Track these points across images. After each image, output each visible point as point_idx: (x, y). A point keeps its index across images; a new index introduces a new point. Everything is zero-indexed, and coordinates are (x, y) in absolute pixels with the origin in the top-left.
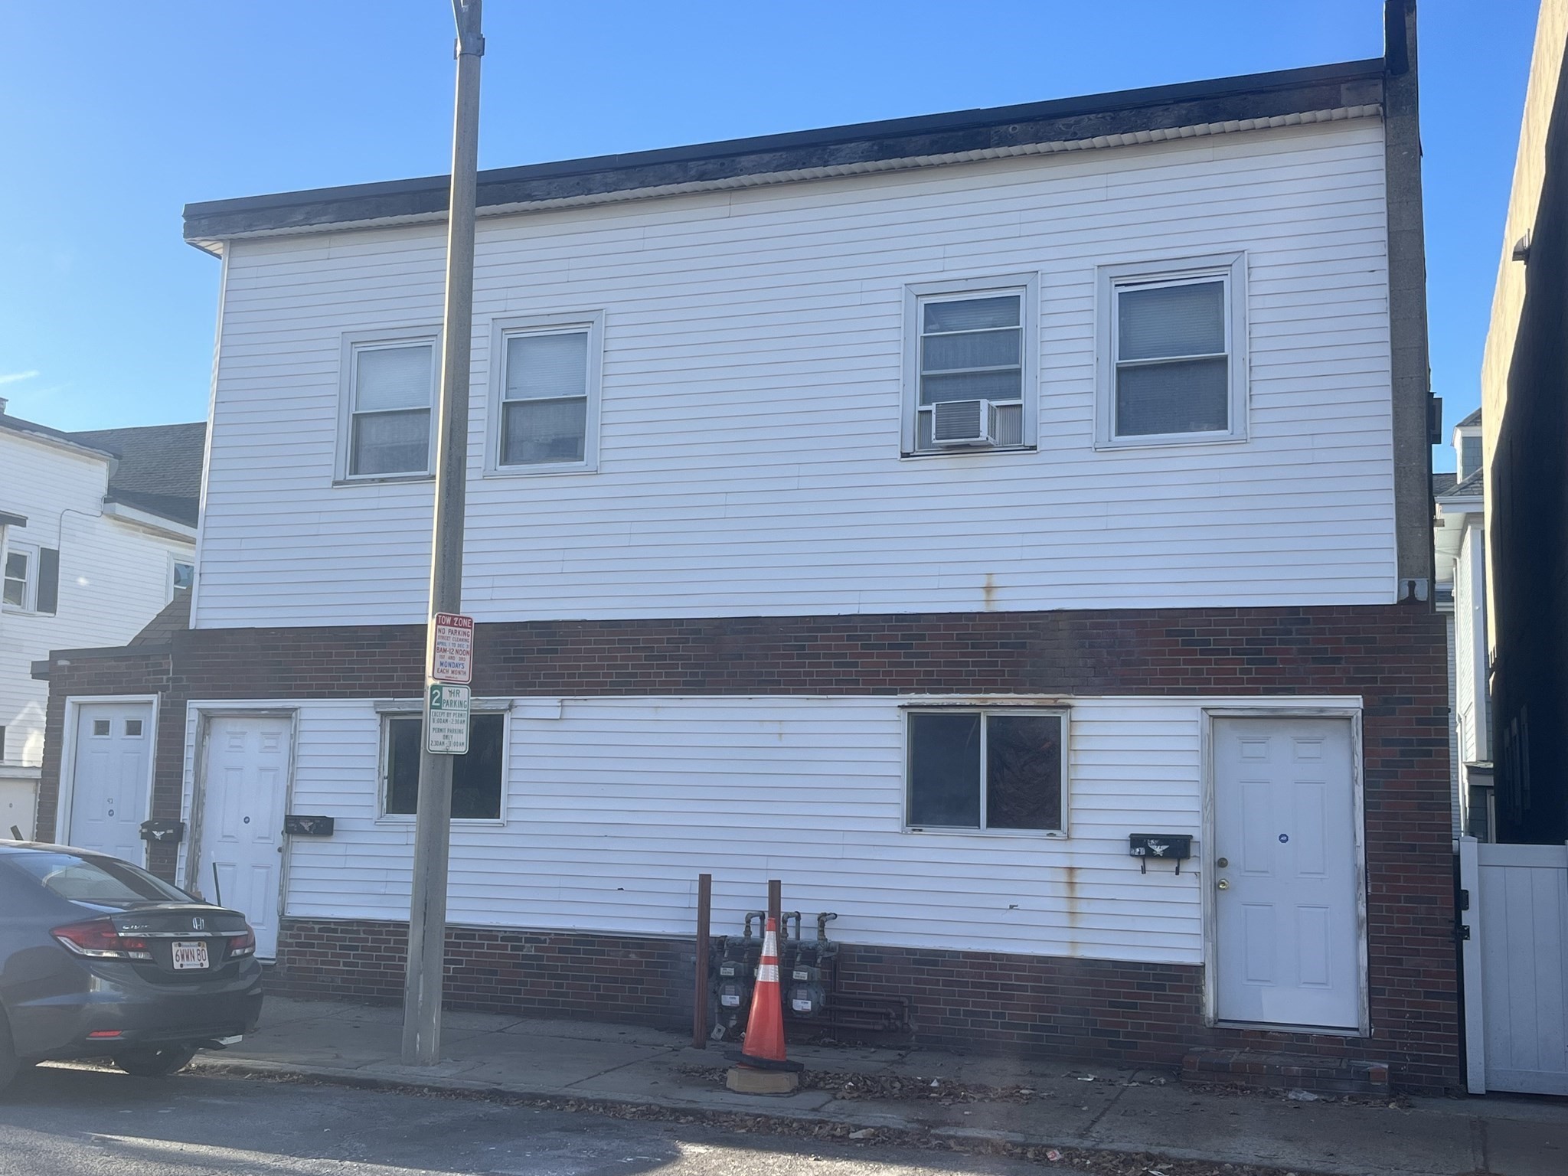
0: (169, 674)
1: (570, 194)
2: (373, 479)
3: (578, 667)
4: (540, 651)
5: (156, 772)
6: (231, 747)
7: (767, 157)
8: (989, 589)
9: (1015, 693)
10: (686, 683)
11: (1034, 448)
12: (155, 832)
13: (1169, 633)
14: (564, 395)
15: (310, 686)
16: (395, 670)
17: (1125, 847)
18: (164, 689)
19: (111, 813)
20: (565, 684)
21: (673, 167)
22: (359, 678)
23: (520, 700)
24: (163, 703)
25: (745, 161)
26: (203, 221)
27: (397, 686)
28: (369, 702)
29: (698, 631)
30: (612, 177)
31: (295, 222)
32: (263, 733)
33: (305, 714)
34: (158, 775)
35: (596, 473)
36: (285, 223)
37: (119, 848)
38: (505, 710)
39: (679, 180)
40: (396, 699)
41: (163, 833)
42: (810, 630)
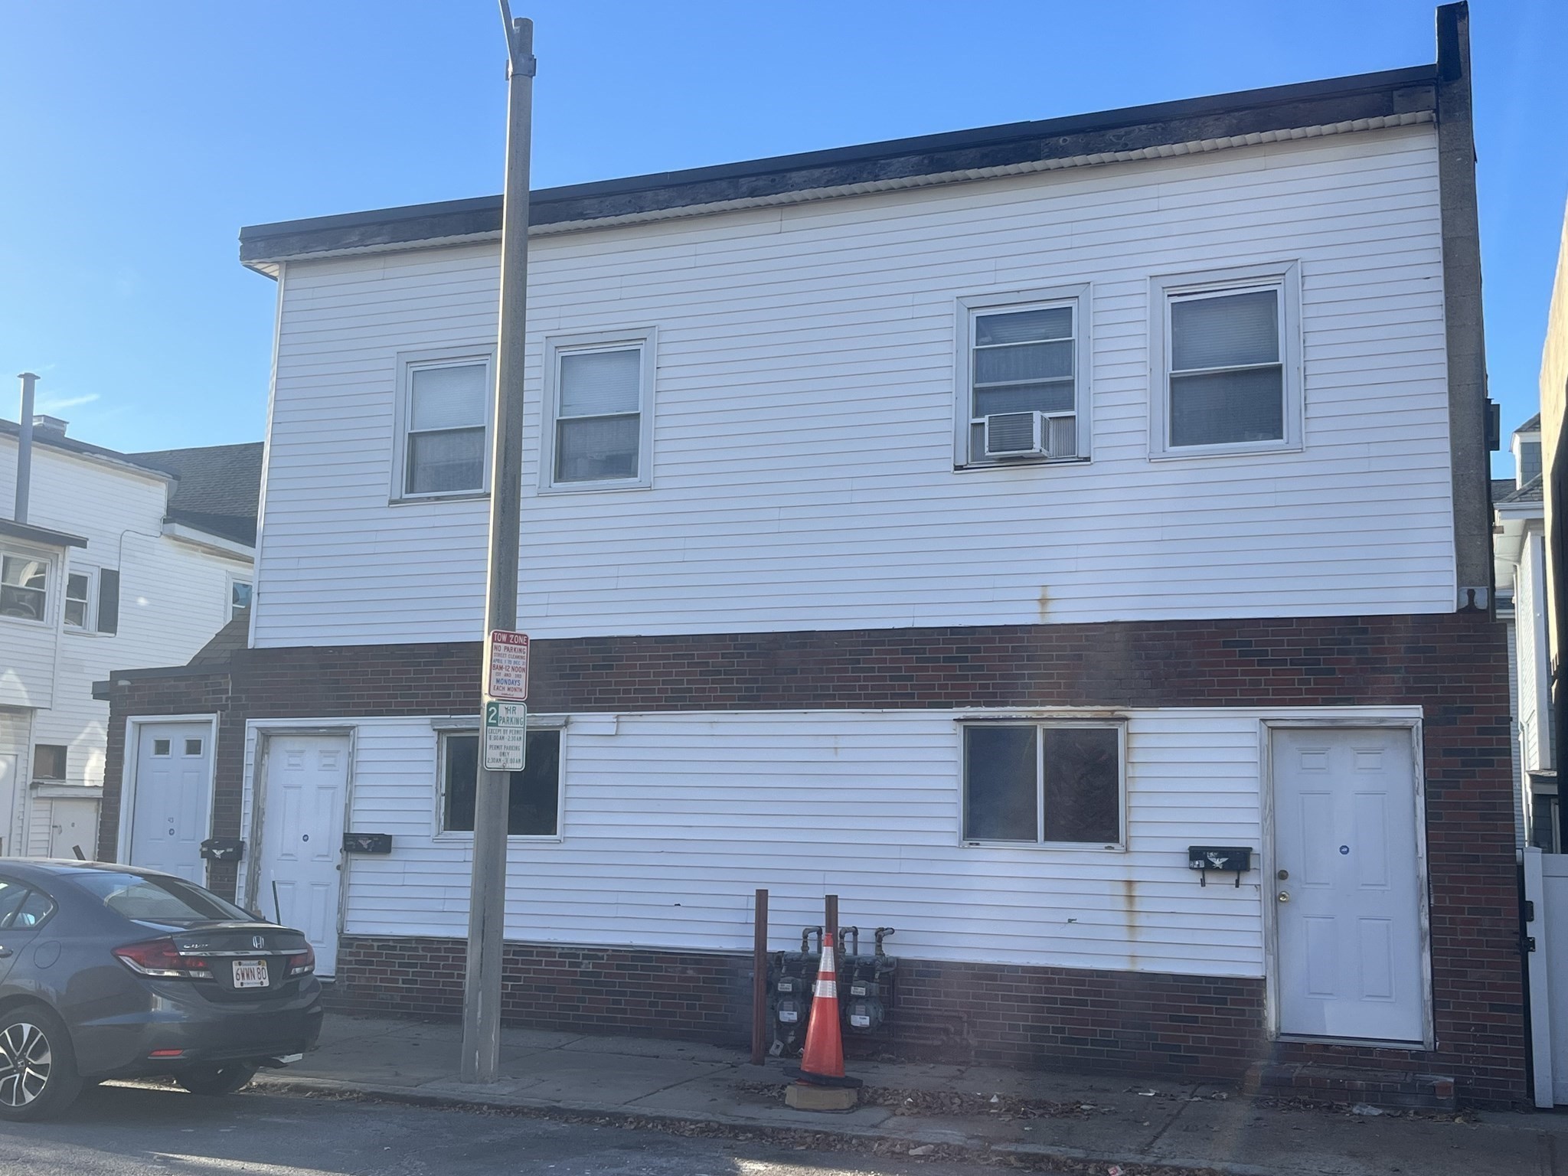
0: (228, 693)
1: (622, 212)
2: (429, 498)
3: (633, 683)
4: (595, 667)
5: (216, 792)
6: (290, 765)
7: (817, 173)
8: (1043, 601)
9: (1072, 705)
10: (744, 698)
11: (1088, 459)
12: (215, 851)
13: (1226, 644)
14: (617, 412)
15: (367, 704)
16: (452, 687)
17: (1184, 860)
18: (223, 708)
19: (172, 832)
20: (620, 700)
21: (724, 184)
22: (416, 696)
23: (575, 716)
24: (222, 722)
25: (796, 177)
26: (259, 244)
27: (454, 703)
28: (426, 719)
30: (663, 195)
31: (349, 243)
32: (321, 752)
33: (363, 732)
34: (218, 793)
35: (650, 489)
36: (339, 244)
37: (180, 867)
38: (561, 726)
39: (730, 197)
40: (452, 717)
41: (223, 851)
42: (865, 643)
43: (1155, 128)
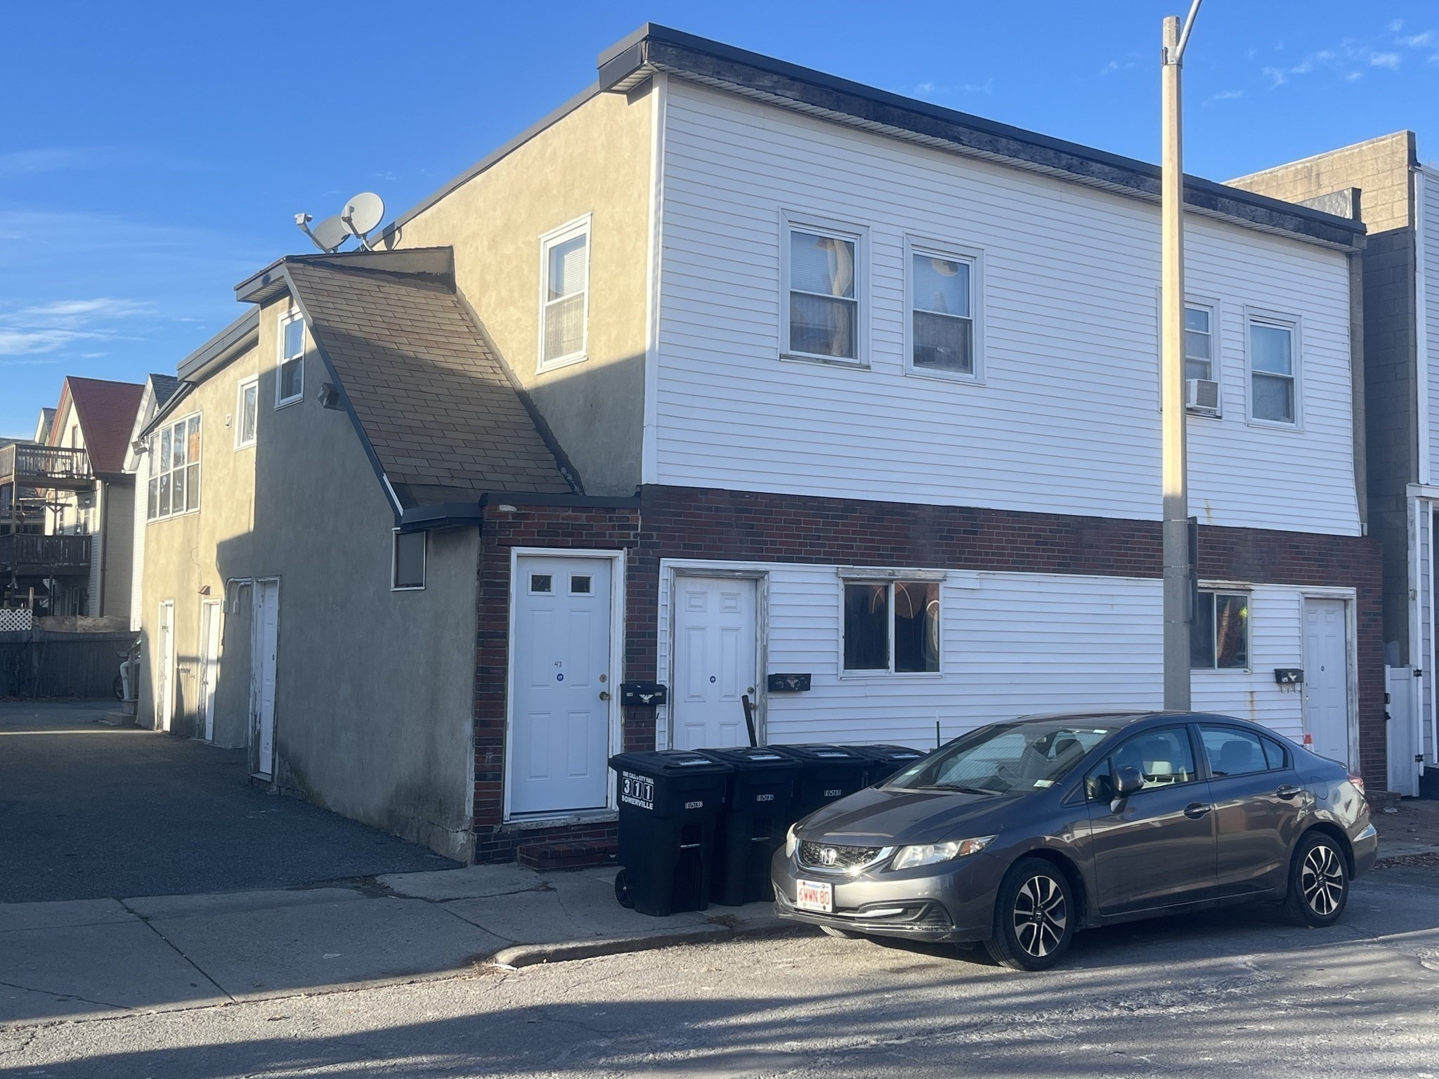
0: (638, 530)
1: (985, 148)
3: (991, 547)
4: (965, 532)
5: (627, 633)
6: (692, 606)
7: (1107, 169)
8: (1208, 509)
9: (1229, 580)
10: (1060, 564)
11: (1220, 417)
12: (642, 696)
13: (1291, 546)
15: (780, 551)
16: (855, 540)
17: (1272, 678)
18: (630, 545)
19: (560, 677)
20: (983, 560)
21: (1051, 153)
22: (824, 546)
23: (952, 572)
24: (630, 560)
25: (1096, 167)
27: (855, 554)
28: (831, 568)
29: (1068, 525)
30: (1014, 145)
31: (762, 86)
32: (723, 594)
33: (774, 577)
34: (630, 635)
35: (983, 386)
36: (752, 83)
37: (571, 715)
38: (941, 580)
39: (1055, 165)
40: (855, 567)
41: (651, 696)
42: (1132, 530)
43: (1266, 212)
